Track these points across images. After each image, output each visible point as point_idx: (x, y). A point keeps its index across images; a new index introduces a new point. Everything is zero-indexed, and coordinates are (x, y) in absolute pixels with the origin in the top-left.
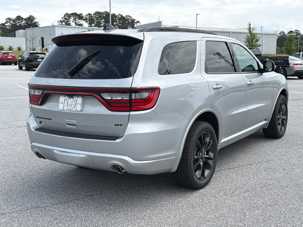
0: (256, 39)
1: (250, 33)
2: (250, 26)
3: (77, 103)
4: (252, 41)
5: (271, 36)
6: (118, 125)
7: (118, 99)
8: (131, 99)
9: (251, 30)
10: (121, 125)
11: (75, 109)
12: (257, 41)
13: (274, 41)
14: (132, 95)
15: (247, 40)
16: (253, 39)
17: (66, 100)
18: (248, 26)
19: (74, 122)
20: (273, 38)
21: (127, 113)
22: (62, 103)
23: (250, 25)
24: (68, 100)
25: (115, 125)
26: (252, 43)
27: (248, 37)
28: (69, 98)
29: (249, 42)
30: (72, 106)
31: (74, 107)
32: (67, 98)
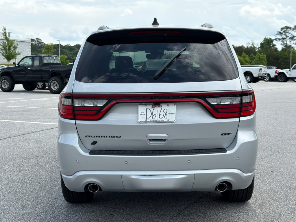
0: (14, 47)
1: (7, 39)
2: (5, 31)
3: (169, 112)
4: (10, 48)
5: (24, 44)
6: (225, 134)
7: (226, 103)
8: (241, 103)
9: (7, 35)
10: (229, 134)
11: (166, 120)
12: (15, 48)
13: (28, 49)
14: (243, 99)
15: (3, 47)
16: (11, 46)
17: (148, 110)
18: (3, 31)
19: (164, 136)
20: (27, 46)
21: (237, 120)
22: (143, 114)
23: (5, 29)
24: (152, 109)
25: (222, 135)
26: (10, 51)
27: (3, 43)
28: (152, 107)
29: (5, 49)
30: (161, 117)
31: (164, 117)
32: (150, 107)
